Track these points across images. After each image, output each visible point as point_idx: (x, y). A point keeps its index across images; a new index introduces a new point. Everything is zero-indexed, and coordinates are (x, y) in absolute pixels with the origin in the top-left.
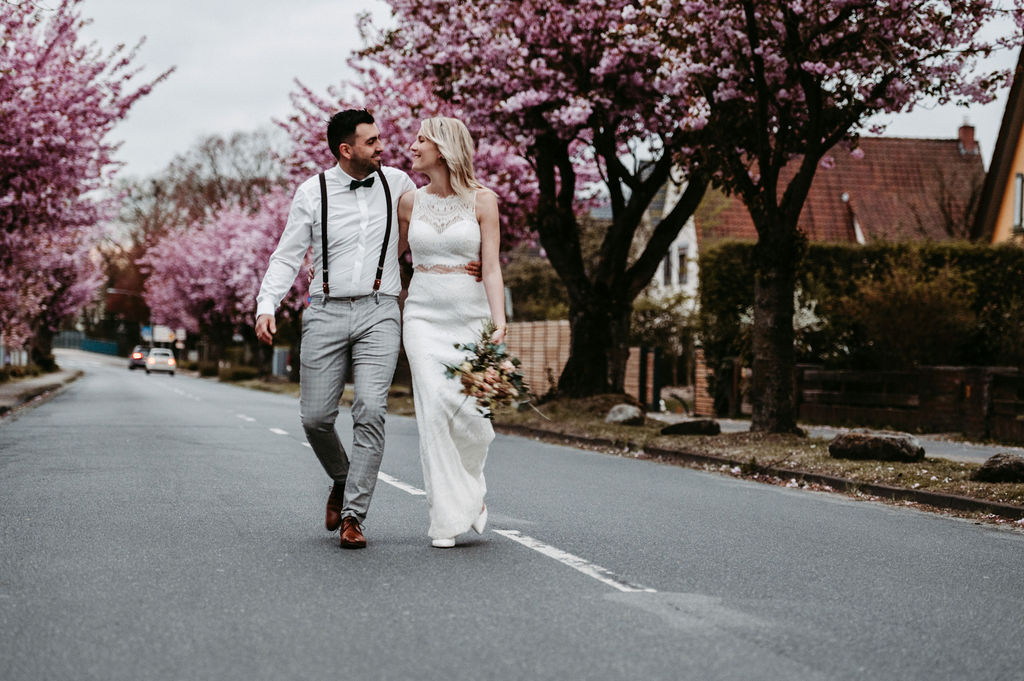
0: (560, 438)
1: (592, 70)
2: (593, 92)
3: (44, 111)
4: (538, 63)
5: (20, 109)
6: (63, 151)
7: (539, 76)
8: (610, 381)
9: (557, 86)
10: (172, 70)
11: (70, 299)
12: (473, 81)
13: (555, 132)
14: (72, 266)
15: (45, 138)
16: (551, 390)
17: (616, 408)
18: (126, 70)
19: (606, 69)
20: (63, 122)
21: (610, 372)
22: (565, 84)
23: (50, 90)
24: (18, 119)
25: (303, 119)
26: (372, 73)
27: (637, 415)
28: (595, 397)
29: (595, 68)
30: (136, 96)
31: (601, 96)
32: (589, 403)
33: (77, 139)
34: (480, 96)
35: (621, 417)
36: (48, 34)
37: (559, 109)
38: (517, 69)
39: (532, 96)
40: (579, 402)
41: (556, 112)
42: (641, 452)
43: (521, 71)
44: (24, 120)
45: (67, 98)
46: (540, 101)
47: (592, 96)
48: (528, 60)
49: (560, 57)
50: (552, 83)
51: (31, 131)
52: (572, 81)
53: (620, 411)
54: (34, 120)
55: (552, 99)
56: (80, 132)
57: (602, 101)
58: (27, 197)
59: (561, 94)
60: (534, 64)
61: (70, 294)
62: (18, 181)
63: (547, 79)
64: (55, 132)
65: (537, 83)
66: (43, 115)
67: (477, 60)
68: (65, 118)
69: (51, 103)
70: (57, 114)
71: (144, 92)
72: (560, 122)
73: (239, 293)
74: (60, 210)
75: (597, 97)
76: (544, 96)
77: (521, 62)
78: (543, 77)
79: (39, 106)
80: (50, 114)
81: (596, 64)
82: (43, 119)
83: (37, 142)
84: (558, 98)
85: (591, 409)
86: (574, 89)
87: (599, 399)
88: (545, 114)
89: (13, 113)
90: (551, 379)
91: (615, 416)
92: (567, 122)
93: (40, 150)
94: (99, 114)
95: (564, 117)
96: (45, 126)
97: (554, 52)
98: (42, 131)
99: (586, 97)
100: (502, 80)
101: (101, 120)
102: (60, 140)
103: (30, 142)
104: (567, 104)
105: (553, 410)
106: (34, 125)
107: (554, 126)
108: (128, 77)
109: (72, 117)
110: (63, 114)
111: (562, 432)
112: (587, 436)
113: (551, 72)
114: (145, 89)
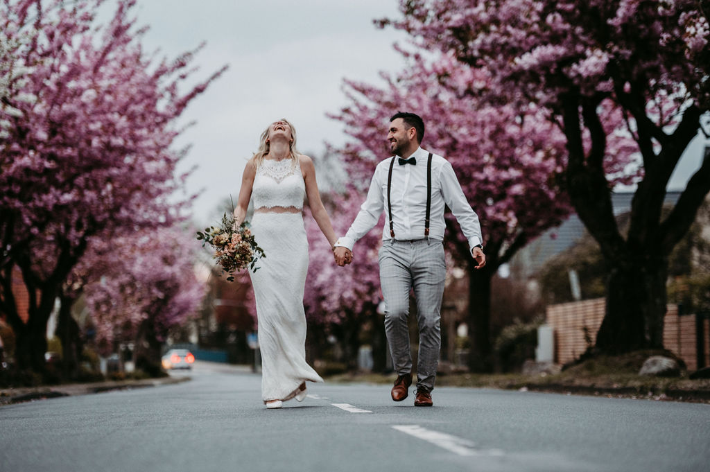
0: (590, 391)
1: (610, 22)
2: (611, 44)
3: (104, 113)
4: (554, 19)
5: (80, 112)
6: (124, 151)
7: (556, 31)
8: (648, 337)
9: (576, 40)
10: (225, 69)
11: (175, 310)
12: (489, 40)
13: (577, 88)
14: (173, 278)
15: (105, 139)
16: (589, 349)
17: (649, 360)
18: (182, 71)
19: (623, 19)
20: (122, 122)
21: (647, 328)
22: (583, 38)
23: (109, 92)
24: (78, 121)
25: (355, 110)
26: (417, 57)
27: (671, 366)
28: (633, 353)
29: (612, 18)
30: (192, 96)
31: (621, 47)
32: (626, 359)
33: (136, 139)
34: (500, 57)
35: (654, 369)
36: (105, 39)
37: (578, 63)
38: (531, 25)
39: (549, 51)
40: (617, 359)
41: (575, 66)
42: (663, 396)
43: (536, 27)
44: (83, 121)
45: (126, 99)
46: (557, 56)
47: (611, 48)
48: (543, 15)
49: (578, 12)
50: (569, 38)
51: (90, 132)
52: (590, 35)
53: (654, 363)
54: (92, 122)
55: (570, 54)
56: (138, 133)
57: (622, 52)
58: (90, 195)
59: (579, 48)
60: (550, 19)
61: (174, 304)
62: (80, 181)
63: (565, 33)
64: (114, 133)
65: (556, 39)
66: (102, 117)
67: (495, 21)
68: (124, 119)
69: (111, 105)
70: (116, 116)
71: (199, 90)
72: (579, 75)
73: (325, 292)
74: (133, 212)
75: (616, 49)
76: (561, 50)
77: (535, 18)
78: (560, 32)
79: (98, 109)
80: (109, 116)
81: (613, 15)
82: (100, 120)
83: (95, 142)
84: (576, 53)
85: (628, 365)
86: (591, 42)
87: (636, 355)
88: (565, 70)
89: (72, 116)
90: (588, 339)
91: (649, 368)
92: (585, 74)
93: (100, 150)
94: (157, 114)
95: (582, 70)
96: (103, 128)
97: (570, 7)
98: (101, 131)
99: (603, 50)
100: (519, 37)
101: (159, 119)
102: (118, 141)
103: (89, 142)
104: (584, 57)
105: (590, 367)
106: (93, 127)
107: (576, 82)
108: (183, 77)
109: (131, 118)
110: (121, 115)
111: (593, 385)
112: (615, 386)
113: (567, 26)
114: (200, 87)
